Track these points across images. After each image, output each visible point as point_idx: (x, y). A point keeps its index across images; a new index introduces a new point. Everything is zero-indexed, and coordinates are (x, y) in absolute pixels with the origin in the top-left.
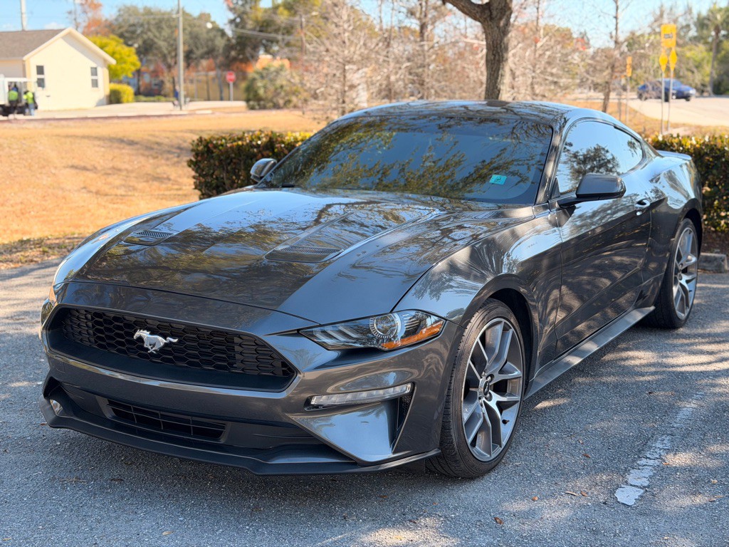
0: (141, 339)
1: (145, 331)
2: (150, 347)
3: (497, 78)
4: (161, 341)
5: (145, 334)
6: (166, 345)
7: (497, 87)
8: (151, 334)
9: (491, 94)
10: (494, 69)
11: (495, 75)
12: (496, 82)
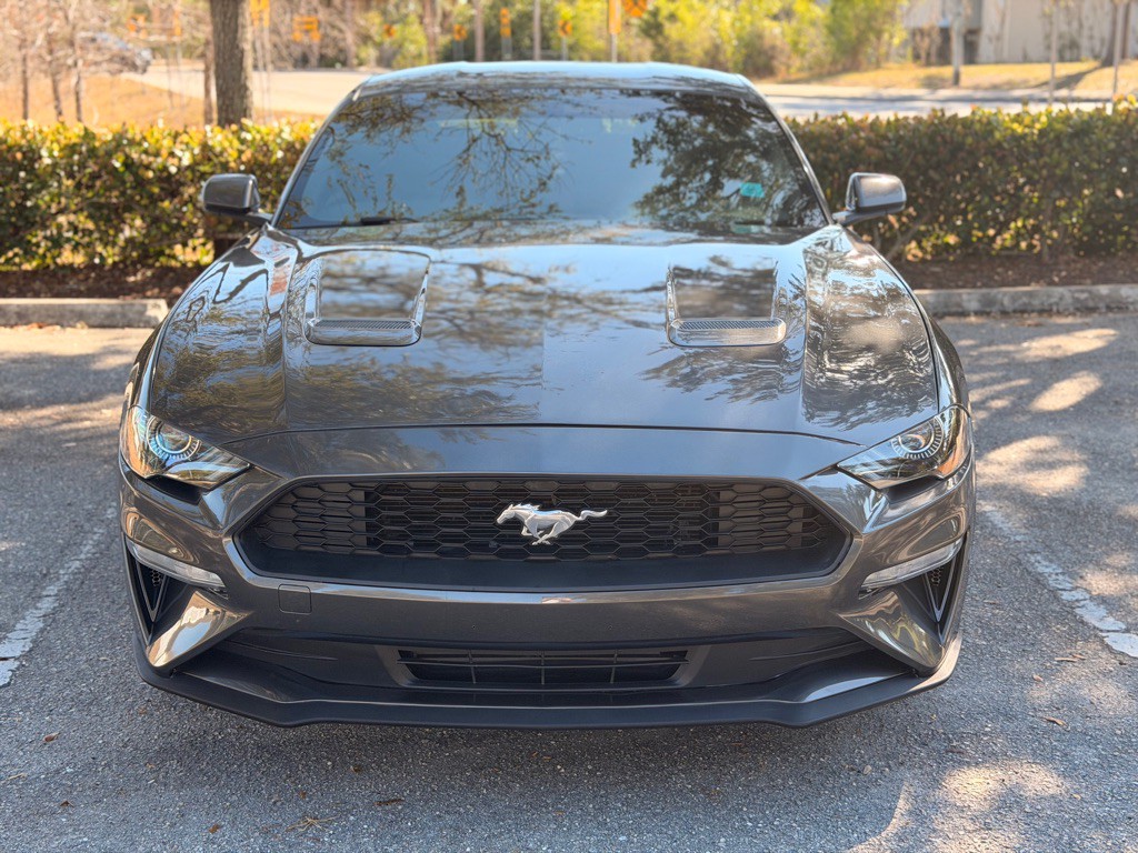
0: (516, 523)
1: (528, 506)
2: (537, 535)
3: (236, 31)
4: (562, 520)
5: (528, 512)
6: (577, 525)
7: (238, 47)
8: (541, 509)
9: (230, 58)
10: (229, 15)
11: (232, 25)
12: (235, 38)
